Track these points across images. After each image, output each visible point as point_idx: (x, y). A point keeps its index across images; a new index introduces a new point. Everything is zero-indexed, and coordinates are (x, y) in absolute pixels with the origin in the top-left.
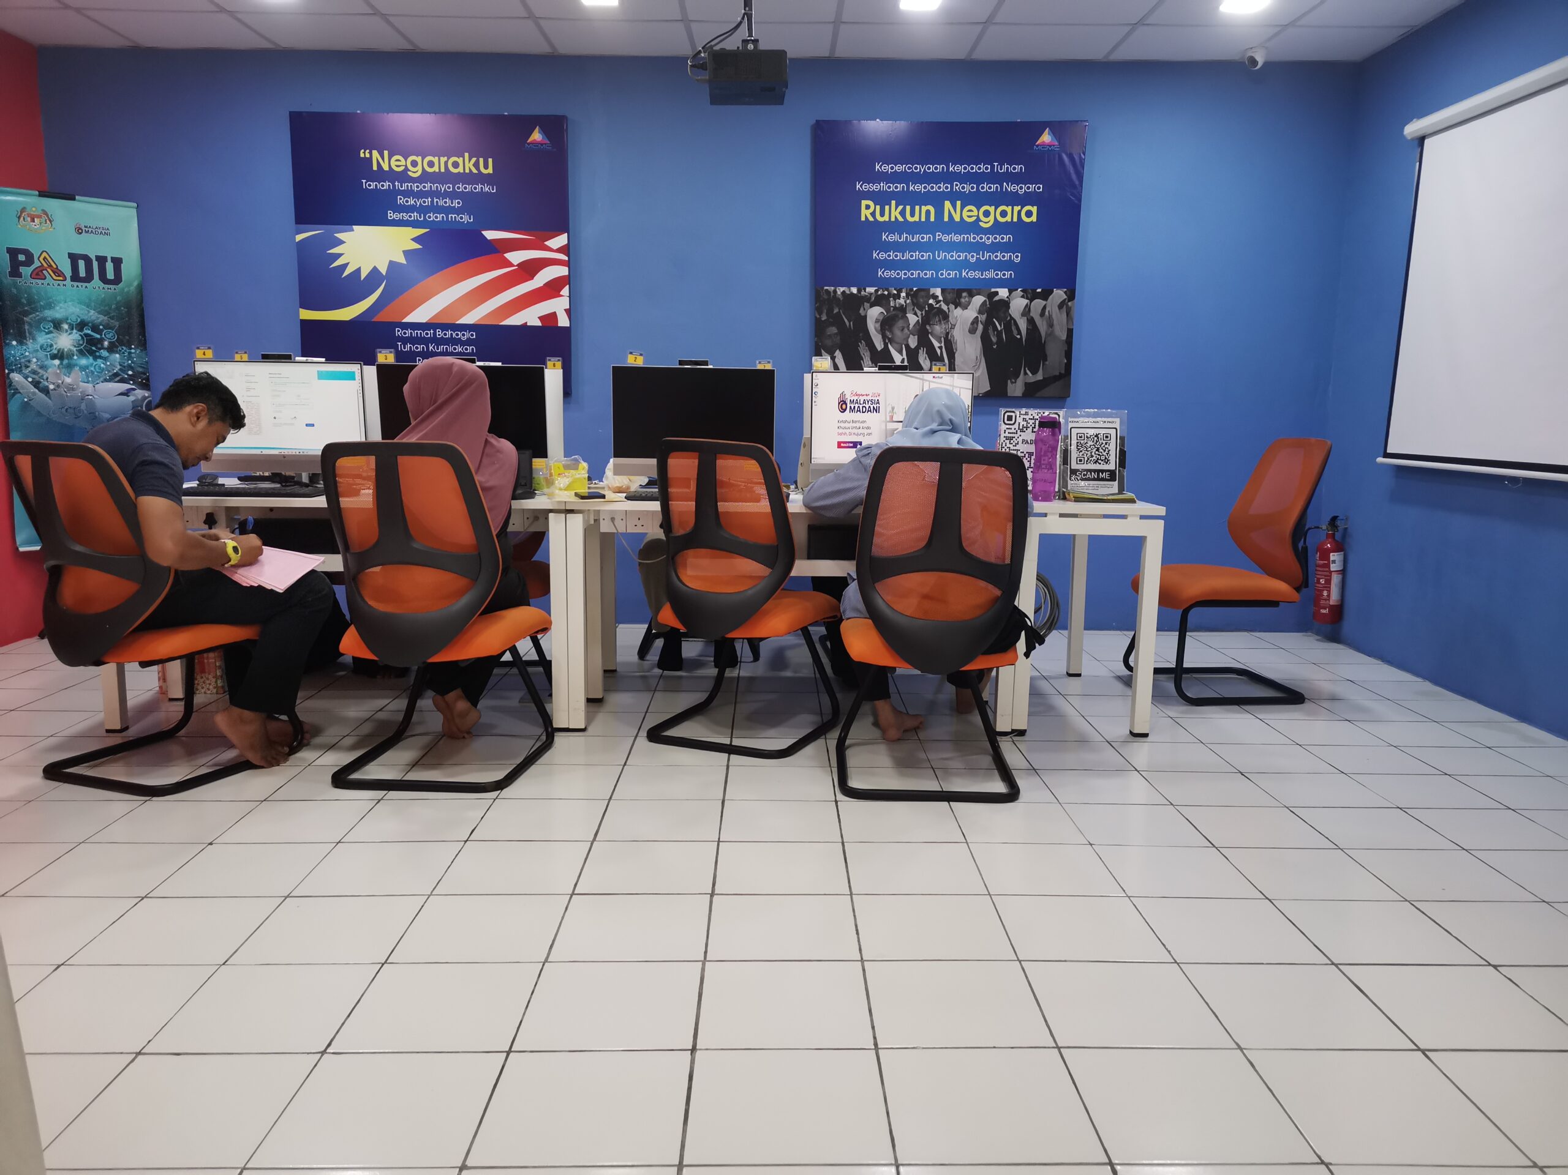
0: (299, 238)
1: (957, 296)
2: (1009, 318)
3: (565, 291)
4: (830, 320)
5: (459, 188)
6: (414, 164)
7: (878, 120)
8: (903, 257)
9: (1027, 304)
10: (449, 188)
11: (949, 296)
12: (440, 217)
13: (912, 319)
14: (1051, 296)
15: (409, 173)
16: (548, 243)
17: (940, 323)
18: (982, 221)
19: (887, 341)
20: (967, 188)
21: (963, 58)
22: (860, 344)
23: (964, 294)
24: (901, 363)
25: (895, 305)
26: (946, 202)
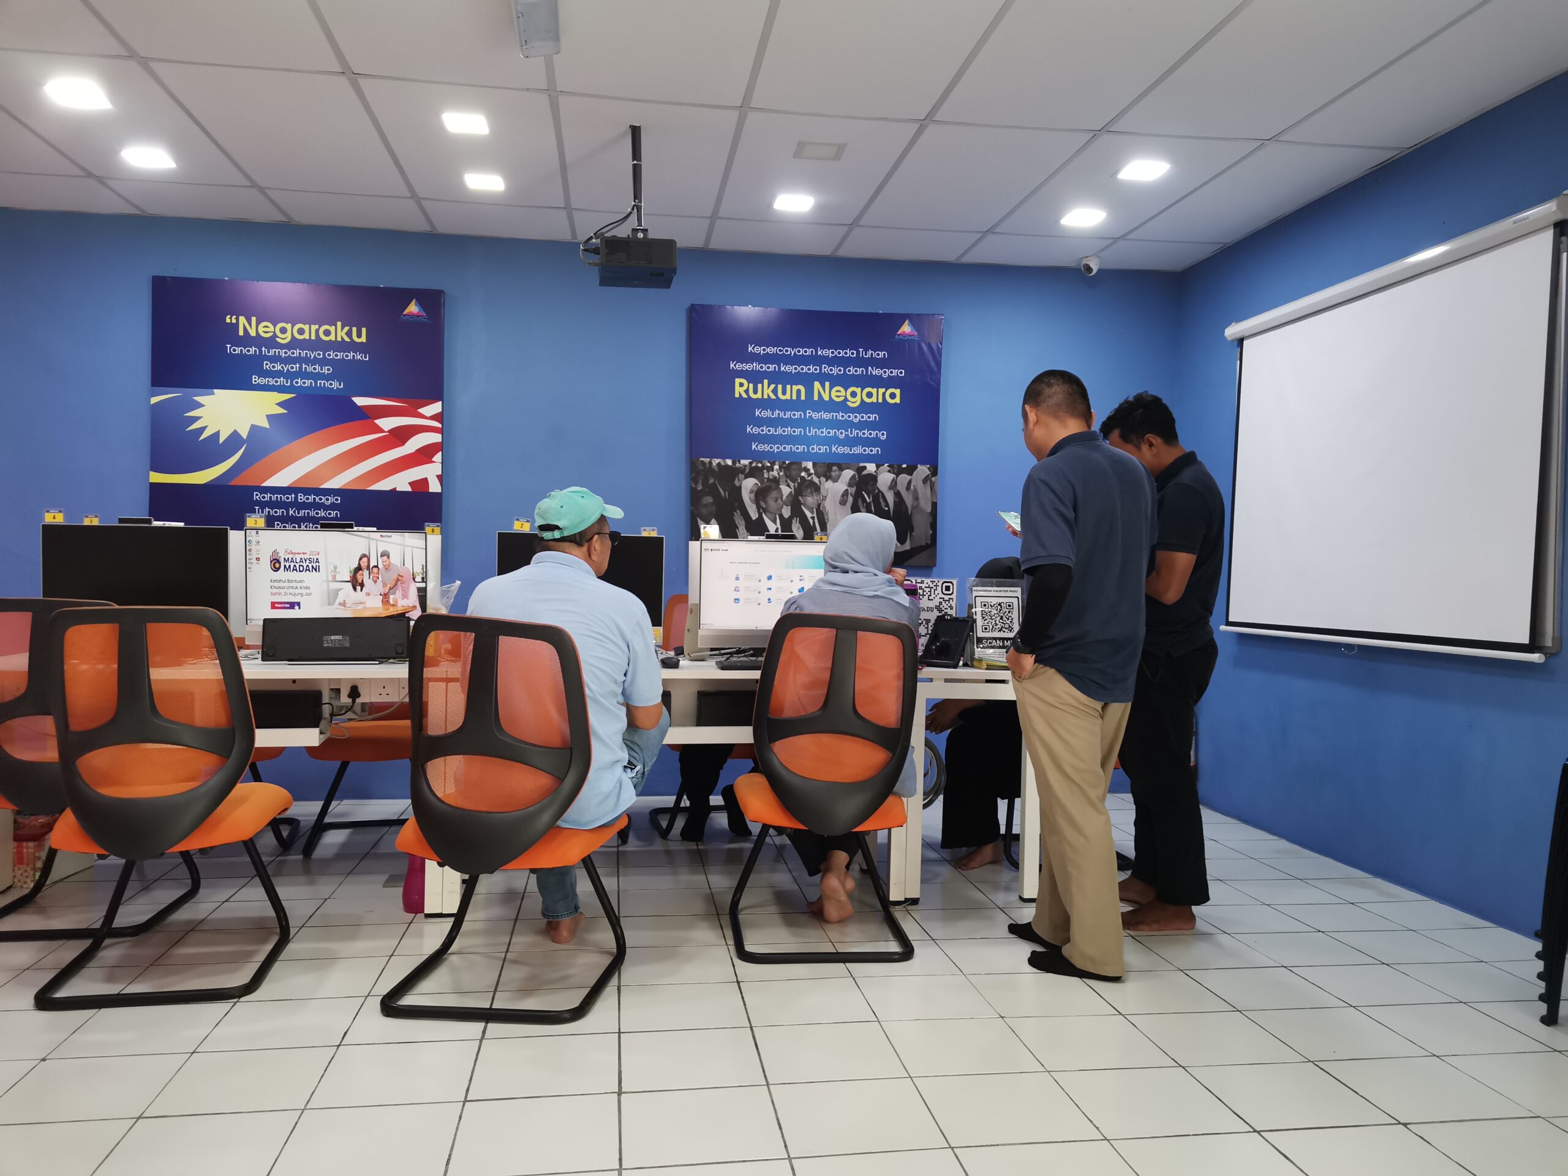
0: (154, 400)
1: (828, 469)
2: (877, 491)
3: (438, 457)
4: (706, 490)
5: (329, 355)
6: (283, 331)
7: (750, 306)
8: (776, 432)
9: (893, 479)
10: (319, 355)
11: (820, 470)
12: (308, 383)
13: (786, 490)
14: (915, 473)
15: (277, 339)
16: (421, 411)
17: (812, 495)
18: (849, 401)
19: (761, 511)
20: (835, 371)
21: (828, 254)
22: (735, 513)
23: (835, 468)
24: (775, 532)
25: (769, 477)
26: (815, 382)
